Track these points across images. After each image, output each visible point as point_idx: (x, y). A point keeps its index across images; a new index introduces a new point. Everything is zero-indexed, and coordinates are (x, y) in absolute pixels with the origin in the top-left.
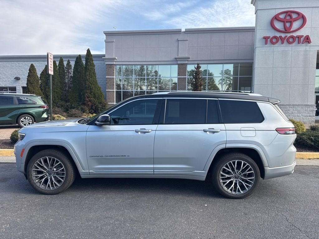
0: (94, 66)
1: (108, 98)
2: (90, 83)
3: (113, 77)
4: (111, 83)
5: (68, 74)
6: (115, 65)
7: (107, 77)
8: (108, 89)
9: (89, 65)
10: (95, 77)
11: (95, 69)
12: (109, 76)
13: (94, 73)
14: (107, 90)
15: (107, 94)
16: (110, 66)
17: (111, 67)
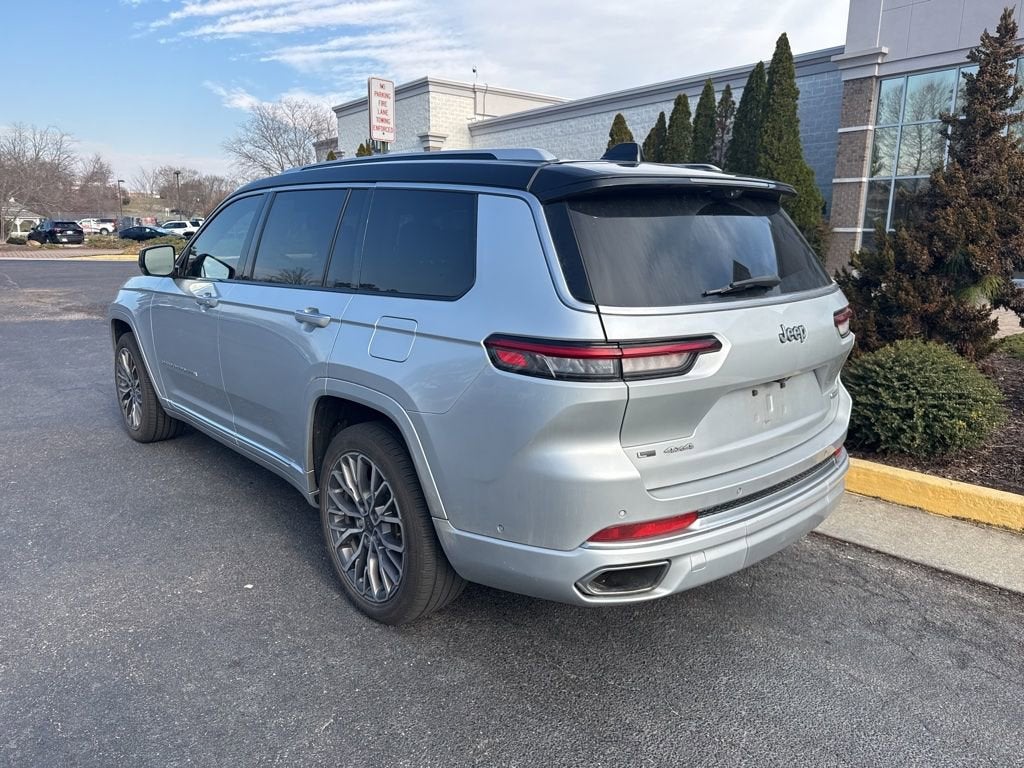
0: (795, 94)
1: (836, 212)
2: (772, 158)
3: (865, 128)
4: (854, 152)
5: (723, 133)
6: (877, 78)
7: (840, 130)
8: (839, 177)
9: (774, 94)
10: (796, 133)
11: (799, 107)
12: (849, 126)
13: (792, 122)
14: (834, 181)
15: (834, 196)
16: (857, 86)
17: (860, 91)
